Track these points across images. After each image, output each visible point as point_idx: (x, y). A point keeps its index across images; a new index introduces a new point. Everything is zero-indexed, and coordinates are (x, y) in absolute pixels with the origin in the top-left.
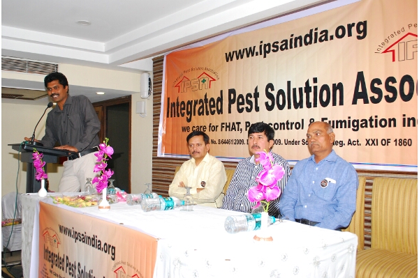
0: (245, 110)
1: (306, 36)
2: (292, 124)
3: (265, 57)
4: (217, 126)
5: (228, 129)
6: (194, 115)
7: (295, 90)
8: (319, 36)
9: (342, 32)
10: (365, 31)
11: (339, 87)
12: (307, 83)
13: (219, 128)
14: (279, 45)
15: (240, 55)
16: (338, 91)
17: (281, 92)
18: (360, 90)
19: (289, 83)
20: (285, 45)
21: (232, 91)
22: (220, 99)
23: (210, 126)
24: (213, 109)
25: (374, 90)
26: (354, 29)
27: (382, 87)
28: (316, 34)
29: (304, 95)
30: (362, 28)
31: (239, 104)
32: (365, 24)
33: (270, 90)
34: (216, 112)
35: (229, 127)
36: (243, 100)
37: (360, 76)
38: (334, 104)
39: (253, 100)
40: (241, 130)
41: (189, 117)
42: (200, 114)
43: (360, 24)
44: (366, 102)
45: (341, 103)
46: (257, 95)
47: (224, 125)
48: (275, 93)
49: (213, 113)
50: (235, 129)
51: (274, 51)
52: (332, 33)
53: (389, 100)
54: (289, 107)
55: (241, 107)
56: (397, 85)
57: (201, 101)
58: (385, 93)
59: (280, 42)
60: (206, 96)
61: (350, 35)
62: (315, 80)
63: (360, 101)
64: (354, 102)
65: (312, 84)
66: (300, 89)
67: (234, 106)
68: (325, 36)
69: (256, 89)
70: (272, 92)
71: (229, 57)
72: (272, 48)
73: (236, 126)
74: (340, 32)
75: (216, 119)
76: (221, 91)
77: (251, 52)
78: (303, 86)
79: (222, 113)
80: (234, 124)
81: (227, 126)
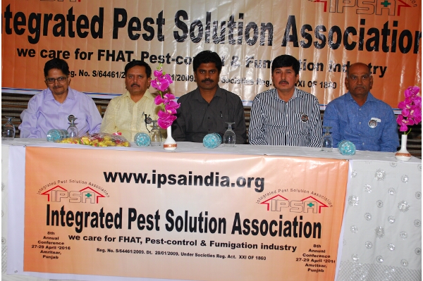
0: (141, 37)
4: (90, 54)
5: (111, 58)
6: (45, 34)
11: (269, 27)
12: (231, 18)
13: (95, 56)
16: (267, 32)
17: (197, 23)
18: (291, 33)
19: (209, 15)
21: (118, 11)
22: (99, 19)
23: (77, 52)
24: (83, 31)
25: (305, 35)
27: (312, 33)
29: (228, 30)
31: (131, 29)
33: (181, 18)
34: (90, 35)
35: (113, 55)
36: (139, 24)
37: (292, 21)
38: (262, 44)
39: (155, 27)
41: (34, 36)
42: (56, 34)
44: (296, 45)
45: (270, 44)
46: (161, 21)
47: (105, 53)
48: (188, 23)
49: (84, 35)
50: (123, 59)
53: (318, 46)
54: (207, 42)
55: (134, 33)
56: (327, 34)
57: (59, 16)
58: (315, 39)
60: (71, 11)
62: (241, 16)
63: (290, 44)
64: (284, 44)
65: (237, 20)
67: (123, 31)
69: (161, 14)
70: (185, 21)
73: (126, 55)
75: (89, 44)
76: (102, 10)
78: (227, 20)
79: (101, 37)
80: (121, 52)
81: (108, 55)
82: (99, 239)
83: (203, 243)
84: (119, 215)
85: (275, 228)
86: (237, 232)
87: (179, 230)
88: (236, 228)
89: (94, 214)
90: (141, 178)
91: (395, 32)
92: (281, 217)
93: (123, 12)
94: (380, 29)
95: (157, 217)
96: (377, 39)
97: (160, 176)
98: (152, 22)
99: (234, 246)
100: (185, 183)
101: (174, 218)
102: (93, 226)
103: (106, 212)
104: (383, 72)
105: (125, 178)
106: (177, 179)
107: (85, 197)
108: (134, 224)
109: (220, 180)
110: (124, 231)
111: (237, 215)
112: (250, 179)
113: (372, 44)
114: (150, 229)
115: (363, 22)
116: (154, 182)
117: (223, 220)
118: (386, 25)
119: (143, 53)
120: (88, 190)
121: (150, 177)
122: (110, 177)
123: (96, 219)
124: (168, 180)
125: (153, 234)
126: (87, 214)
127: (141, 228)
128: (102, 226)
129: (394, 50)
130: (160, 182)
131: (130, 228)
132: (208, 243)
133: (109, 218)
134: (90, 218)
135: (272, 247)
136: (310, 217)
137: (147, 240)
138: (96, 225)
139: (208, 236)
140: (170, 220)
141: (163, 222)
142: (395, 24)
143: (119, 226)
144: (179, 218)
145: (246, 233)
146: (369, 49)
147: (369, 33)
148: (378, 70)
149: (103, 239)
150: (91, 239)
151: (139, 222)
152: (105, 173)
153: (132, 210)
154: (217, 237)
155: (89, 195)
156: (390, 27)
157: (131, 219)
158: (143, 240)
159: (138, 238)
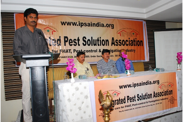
0: (73, 45)
1: (97, 24)
2: (93, 51)
3: (81, 27)
4: (57, 51)
7: (94, 40)
8: (101, 25)
9: (108, 26)
10: (113, 27)
11: (107, 41)
12: (98, 38)
13: (59, 52)
14: (87, 24)
15: (69, 24)
16: (107, 42)
17: (89, 40)
18: (113, 42)
19: (92, 37)
20: (89, 25)
21: (65, 37)
24: (54, 44)
25: (116, 42)
26: (111, 26)
27: (118, 42)
28: (100, 24)
29: (97, 42)
30: (112, 26)
31: (70, 43)
32: (113, 25)
33: (84, 39)
34: (57, 45)
35: (65, 51)
36: (72, 41)
37: (113, 39)
38: (106, 45)
39: (77, 42)
40: (71, 52)
43: (112, 25)
44: (115, 45)
45: (108, 45)
47: (62, 51)
48: (86, 40)
50: (68, 52)
51: (85, 26)
52: (105, 25)
53: (120, 45)
54: (92, 45)
55: (71, 44)
56: (121, 42)
58: (119, 44)
59: (87, 23)
60: (50, 38)
61: (110, 27)
62: (100, 38)
63: (113, 45)
64: (112, 45)
65: (99, 39)
66: (96, 40)
67: (67, 43)
68: (103, 26)
69: (78, 38)
71: (63, 23)
72: (84, 25)
73: (69, 51)
74: (107, 25)
76: (60, 37)
77: (74, 24)
78: (97, 39)
80: (67, 50)
81: (63, 51)
82: (120, 108)
83: (147, 102)
84: (125, 99)
85: (163, 94)
86: (155, 97)
87: (141, 100)
88: (154, 96)
89: (118, 100)
90: (129, 86)
91: (136, 41)
92: (164, 90)
93: (67, 37)
94: (133, 40)
95: (135, 97)
96: (132, 43)
97: (134, 84)
98: (76, 40)
99: (154, 101)
100: (141, 85)
101: (139, 96)
102: (117, 104)
103: (121, 99)
104: (135, 51)
105: (125, 87)
106: (139, 84)
107: (114, 95)
108: (129, 101)
109: (149, 83)
110: (127, 104)
111: (154, 92)
112: (156, 81)
113: (132, 44)
114: (133, 101)
115: (129, 38)
116: (133, 87)
117: (151, 94)
118: (134, 39)
119: (74, 50)
120: (115, 93)
121: (132, 85)
122: (121, 87)
123: (118, 102)
124: (137, 85)
125: (134, 103)
126: (115, 101)
127: (131, 102)
128: (120, 104)
129: (136, 45)
130: (135, 86)
131: (128, 102)
132: (148, 102)
133: (122, 100)
134: (116, 102)
135: (163, 99)
136: (170, 89)
137: (133, 105)
138: (118, 104)
139: (148, 100)
140: (138, 97)
141: (137, 98)
142: (136, 39)
143: (125, 103)
144: (141, 96)
145: (157, 97)
146: (131, 45)
147: (131, 41)
148: (134, 51)
149: (121, 108)
150: (117, 108)
151: (130, 100)
152: (119, 86)
153: (128, 97)
154: (150, 100)
155: (115, 94)
156: (135, 40)
157: (128, 99)
158: (132, 105)
159: (130, 105)
